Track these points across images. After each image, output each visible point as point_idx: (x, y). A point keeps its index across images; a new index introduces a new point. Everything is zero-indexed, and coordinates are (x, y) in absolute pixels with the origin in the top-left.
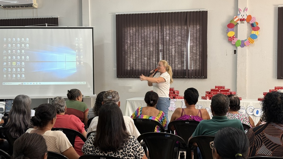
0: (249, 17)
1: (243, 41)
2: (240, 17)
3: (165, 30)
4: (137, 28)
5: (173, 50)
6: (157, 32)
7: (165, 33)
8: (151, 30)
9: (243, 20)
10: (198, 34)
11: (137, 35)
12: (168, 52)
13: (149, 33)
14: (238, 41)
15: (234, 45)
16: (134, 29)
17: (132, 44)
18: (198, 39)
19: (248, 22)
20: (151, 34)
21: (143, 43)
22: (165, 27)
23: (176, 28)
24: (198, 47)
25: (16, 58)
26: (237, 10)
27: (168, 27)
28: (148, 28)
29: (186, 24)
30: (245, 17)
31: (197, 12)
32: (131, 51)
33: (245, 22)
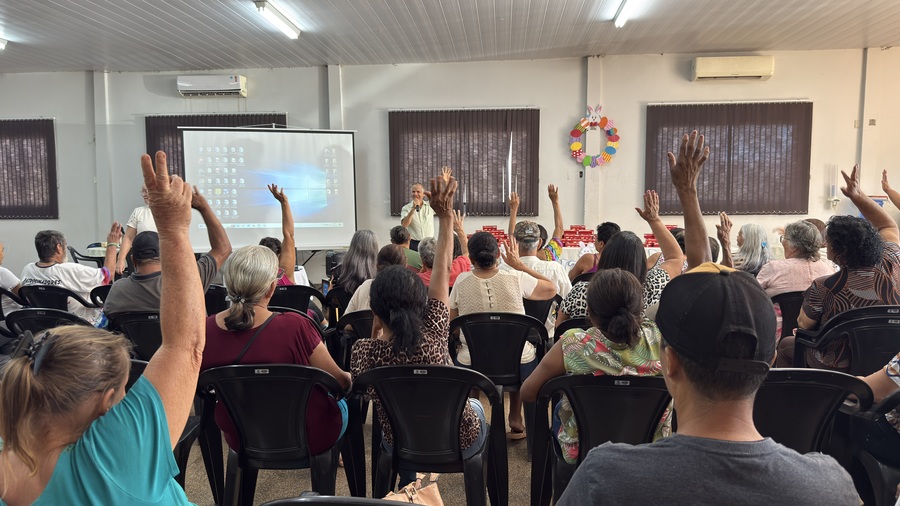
0: (604, 121)
1: (594, 158)
2: (591, 120)
3: (471, 138)
4: (425, 135)
5: (485, 171)
6: (458, 142)
7: (471, 144)
8: (449, 138)
9: (595, 124)
10: (524, 146)
11: (425, 146)
12: (476, 174)
13: (444, 142)
14: (587, 157)
15: (582, 164)
16: (420, 136)
17: (416, 162)
18: (524, 154)
19: (602, 129)
20: (449, 145)
21: (435, 160)
22: (471, 134)
23: (490, 135)
24: (524, 166)
25: (222, 182)
26: (585, 109)
27: (476, 134)
28: (444, 135)
29: (505, 129)
30: (598, 120)
31: (522, 110)
32: (416, 172)
33: (598, 128)
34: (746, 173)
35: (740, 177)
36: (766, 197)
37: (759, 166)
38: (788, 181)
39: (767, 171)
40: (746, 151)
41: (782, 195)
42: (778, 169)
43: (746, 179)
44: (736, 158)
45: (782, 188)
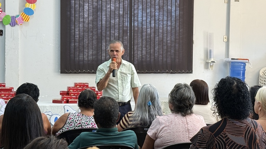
34: (144, 38)
35: (140, 41)
36: (161, 59)
37: (155, 32)
38: (177, 45)
39: (161, 36)
40: (144, 19)
41: (173, 57)
42: (169, 35)
43: (144, 42)
44: (136, 24)
45: (173, 51)
